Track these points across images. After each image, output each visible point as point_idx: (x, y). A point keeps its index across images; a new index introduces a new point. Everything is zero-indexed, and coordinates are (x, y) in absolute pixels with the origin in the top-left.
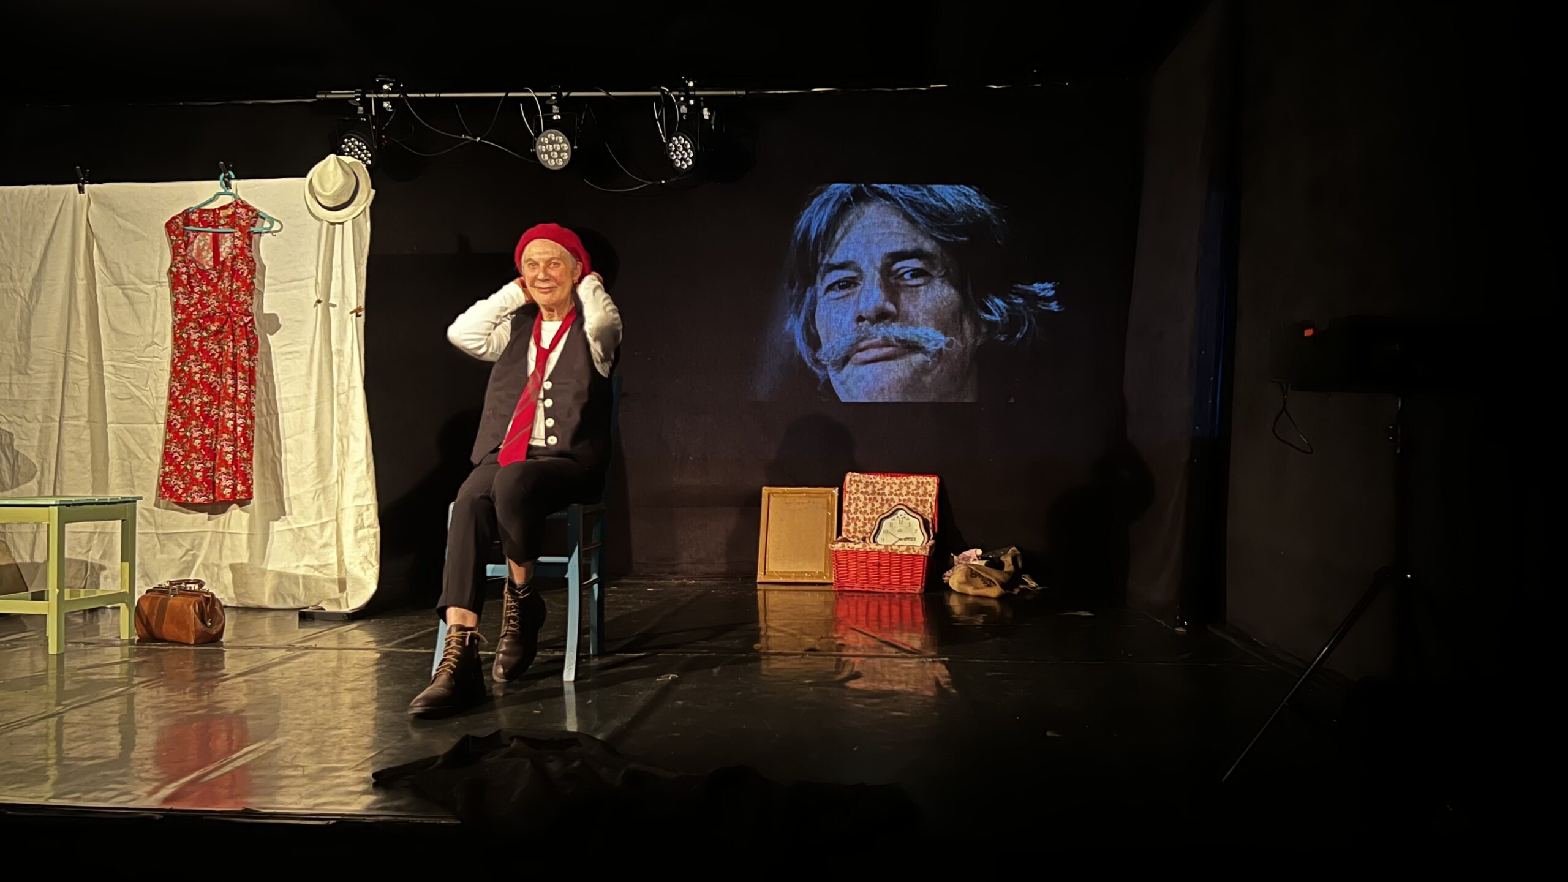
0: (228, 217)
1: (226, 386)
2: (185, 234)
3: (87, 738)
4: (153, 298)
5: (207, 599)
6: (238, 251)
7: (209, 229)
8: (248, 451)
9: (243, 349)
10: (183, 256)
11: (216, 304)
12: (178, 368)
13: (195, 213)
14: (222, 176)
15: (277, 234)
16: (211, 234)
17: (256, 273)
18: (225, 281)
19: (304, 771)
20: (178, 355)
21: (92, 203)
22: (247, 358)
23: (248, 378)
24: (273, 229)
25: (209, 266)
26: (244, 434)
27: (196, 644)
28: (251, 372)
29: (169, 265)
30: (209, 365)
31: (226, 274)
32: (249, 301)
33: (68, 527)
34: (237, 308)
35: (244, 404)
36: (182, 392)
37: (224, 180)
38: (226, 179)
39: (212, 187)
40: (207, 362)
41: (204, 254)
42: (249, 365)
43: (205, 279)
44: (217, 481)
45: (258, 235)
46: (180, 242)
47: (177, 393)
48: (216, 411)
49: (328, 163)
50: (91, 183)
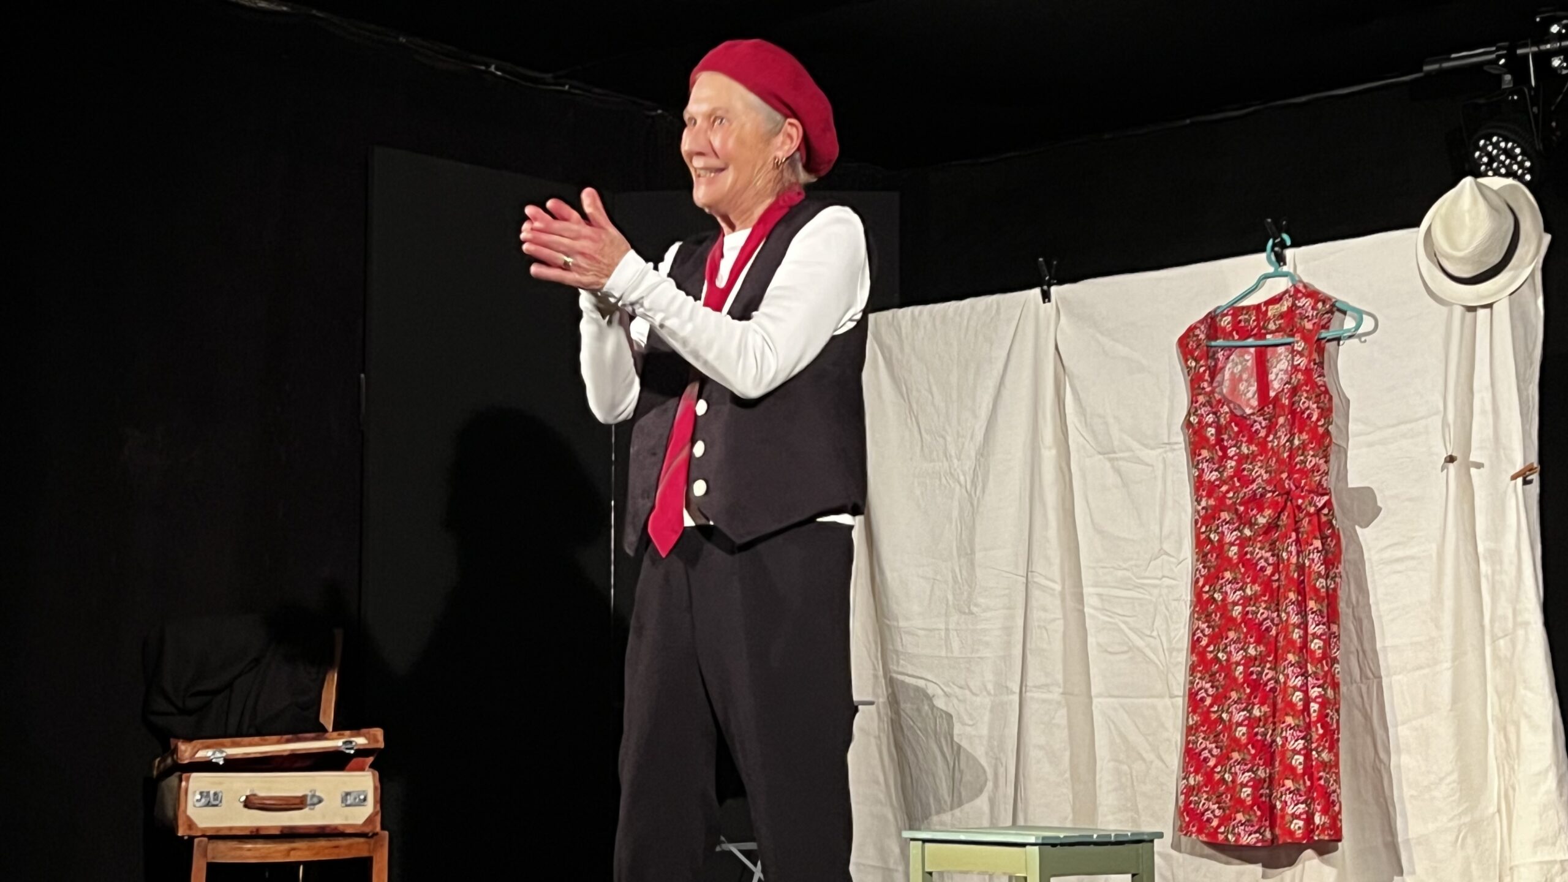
0: (1282, 316)
1: (1286, 628)
2: (1211, 354)
4: (1159, 473)
6: (1300, 376)
7: (1250, 341)
8: (1331, 749)
9: (1316, 556)
10: (1206, 393)
11: (1266, 476)
12: (1205, 596)
13: (1227, 315)
14: (1270, 242)
15: (1367, 338)
16: (1252, 350)
17: (1334, 414)
18: (1279, 434)
20: (1204, 572)
21: (1063, 318)
22: (1323, 573)
23: (1325, 611)
24: (1360, 331)
25: (1252, 407)
26: (1322, 717)
28: (1331, 599)
29: (1185, 413)
30: (1257, 587)
31: (1281, 420)
32: (1324, 467)
34: (1303, 482)
35: (1320, 661)
36: (1214, 639)
37: (1272, 249)
38: (1276, 249)
39: (1259, 263)
40: (1253, 582)
41: (1242, 387)
42: (1327, 588)
43: (1245, 433)
44: (1279, 805)
45: (1335, 343)
46: (1202, 370)
47: (1204, 643)
48: (1271, 674)
49: (1459, 195)
50: (1061, 282)
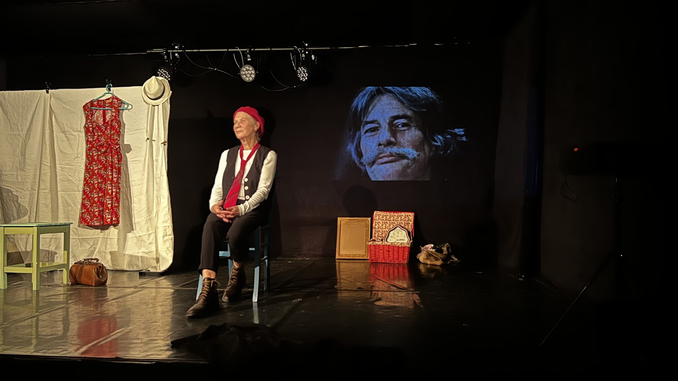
0: (109, 103)
1: (108, 175)
2: (91, 110)
3: (49, 326)
4: (78, 138)
5: (100, 267)
6: (114, 117)
7: (102, 108)
8: (117, 203)
9: (116, 159)
10: (90, 120)
11: (104, 140)
12: (88, 168)
13: (96, 101)
14: (107, 85)
15: (130, 110)
16: (102, 110)
17: (121, 127)
18: (108, 131)
19: (141, 341)
20: (88, 162)
21: (52, 98)
22: (117, 163)
23: (118, 172)
24: (128, 108)
25: (101, 124)
26: (116, 196)
27: (95, 286)
28: (119, 169)
29: (84, 124)
30: (101, 166)
31: (109, 127)
32: (118, 139)
33: (42, 236)
34: (113, 142)
35: (116, 183)
36: (90, 178)
37: (108, 87)
38: (109, 87)
39: (104, 90)
40: (100, 165)
41: (99, 119)
42: (118, 166)
43: (100, 130)
44: (104, 216)
45: (122, 111)
46: (89, 114)
47: (88, 178)
48: (104, 186)
49: (152, 80)
50: (52, 89)
